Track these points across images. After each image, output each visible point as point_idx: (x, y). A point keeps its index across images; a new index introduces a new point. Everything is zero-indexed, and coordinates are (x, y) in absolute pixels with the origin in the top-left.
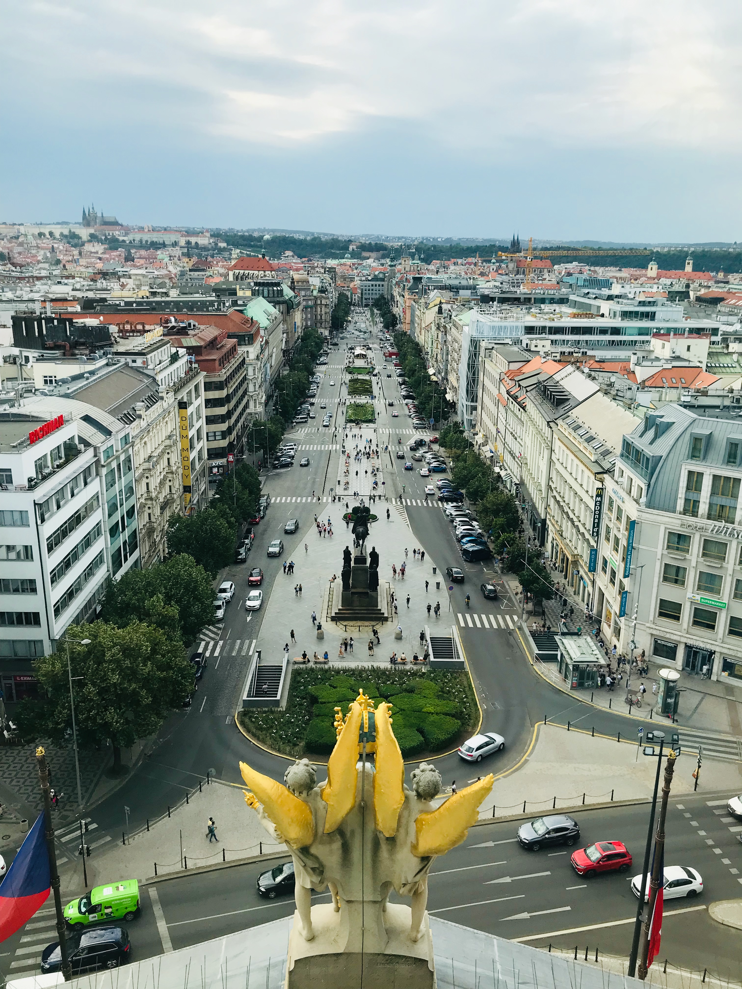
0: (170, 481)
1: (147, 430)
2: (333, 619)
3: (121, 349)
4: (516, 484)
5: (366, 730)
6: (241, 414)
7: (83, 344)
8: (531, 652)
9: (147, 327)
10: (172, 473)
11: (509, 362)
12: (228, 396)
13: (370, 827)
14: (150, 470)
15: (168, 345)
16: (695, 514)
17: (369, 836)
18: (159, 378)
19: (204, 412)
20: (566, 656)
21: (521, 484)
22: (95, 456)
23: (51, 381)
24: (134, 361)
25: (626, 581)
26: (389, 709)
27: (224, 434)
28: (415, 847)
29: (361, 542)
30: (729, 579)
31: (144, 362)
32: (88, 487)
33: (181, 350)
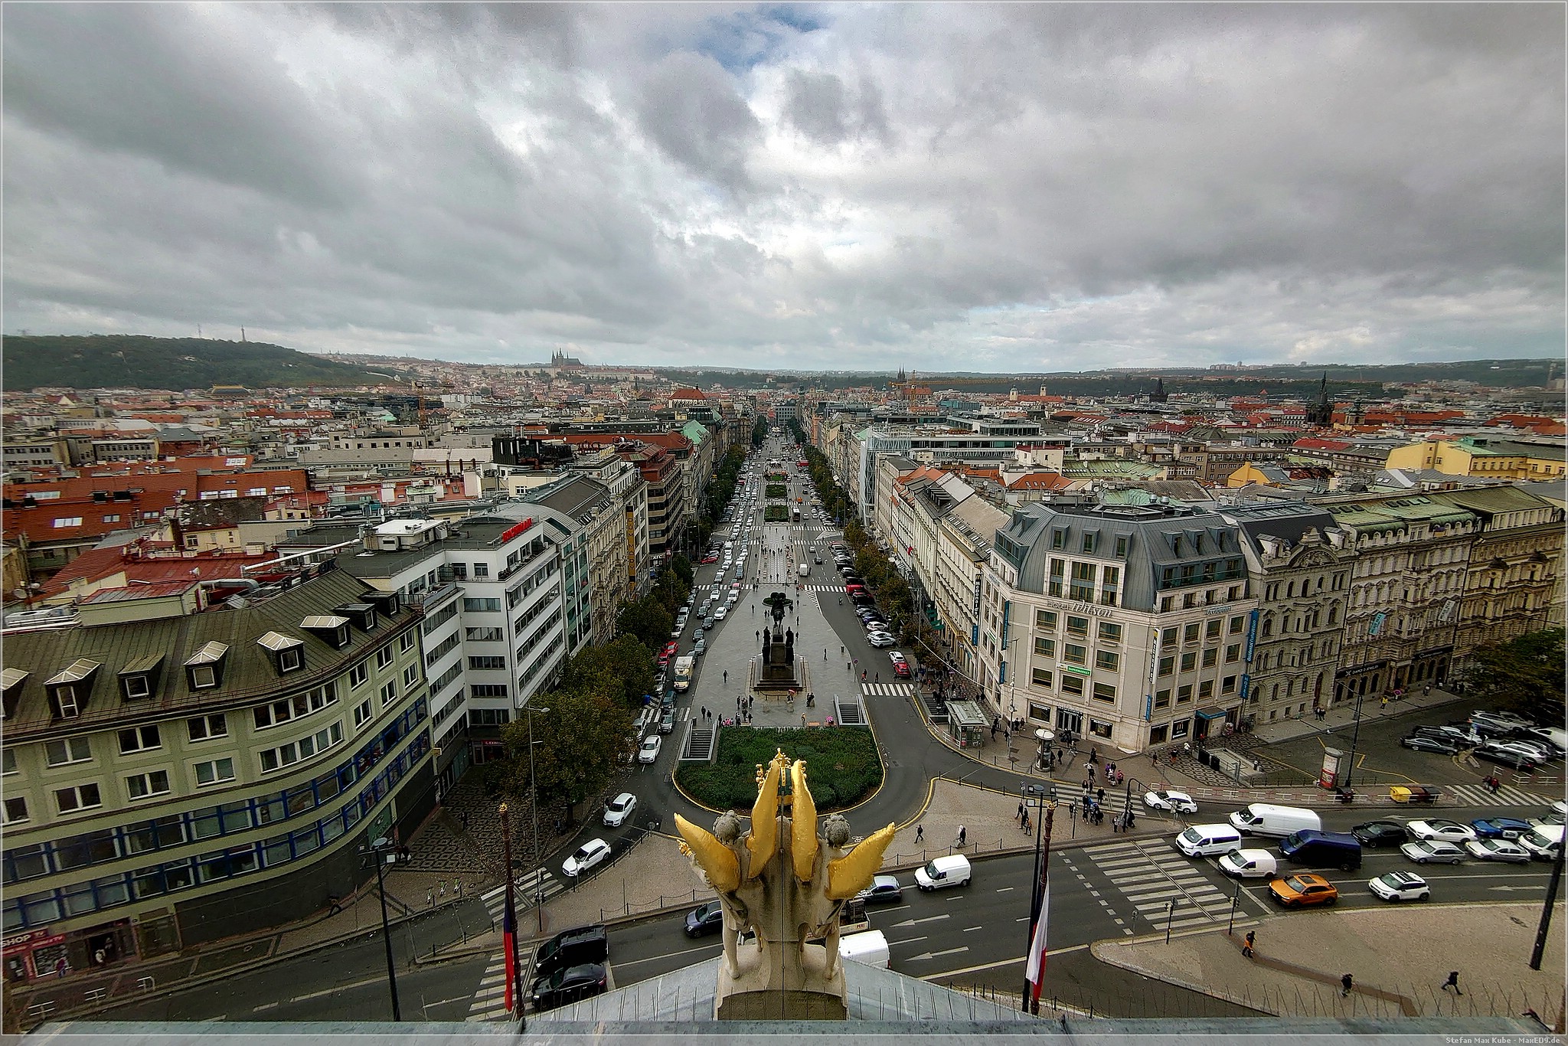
0: (618, 572)
1: (600, 530)
2: (755, 689)
3: (581, 464)
4: (908, 572)
5: (783, 785)
6: (677, 516)
7: (549, 460)
8: (926, 717)
9: (602, 446)
10: (620, 565)
11: (900, 471)
12: (667, 500)
13: (789, 871)
14: (602, 563)
15: (619, 460)
16: (1059, 596)
17: (788, 880)
18: (610, 487)
19: (648, 514)
20: (956, 719)
21: (913, 572)
22: (557, 552)
23: (522, 491)
24: (591, 474)
25: (1003, 653)
26: (803, 765)
27: (664, 533)
28: (827, 891)
29: (778, 623)
30: (1091, 650)
31: (598, 474)
32: (551, 577)
33: (629, 464)
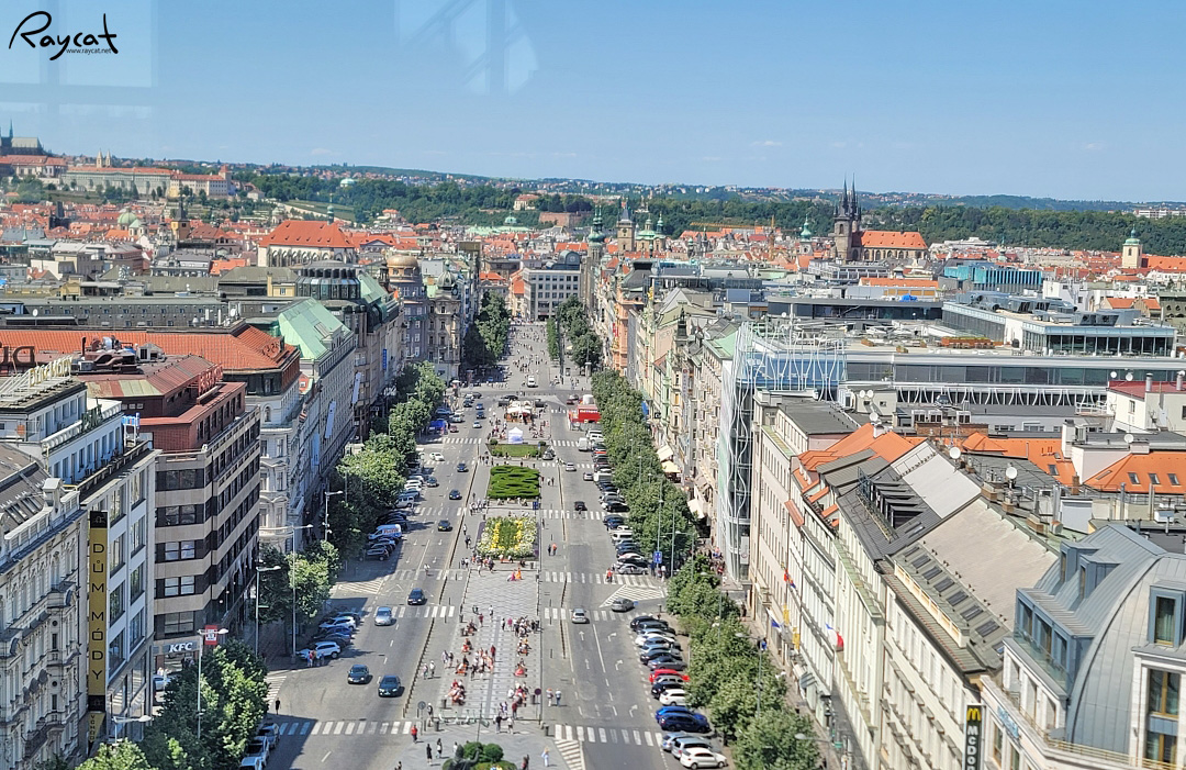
0: (55, 684)
4: (823, 697)
6: (242, 541)
9: (40, 357)
10: (60, 665)
11: (809, 435)
12: (212, 501)
15: (82, 393)
18: (49, 461)
19: (153, 535)
21: (831, 698)
27: (200, 583)
31: (21, 429)
33: (107, 405)
